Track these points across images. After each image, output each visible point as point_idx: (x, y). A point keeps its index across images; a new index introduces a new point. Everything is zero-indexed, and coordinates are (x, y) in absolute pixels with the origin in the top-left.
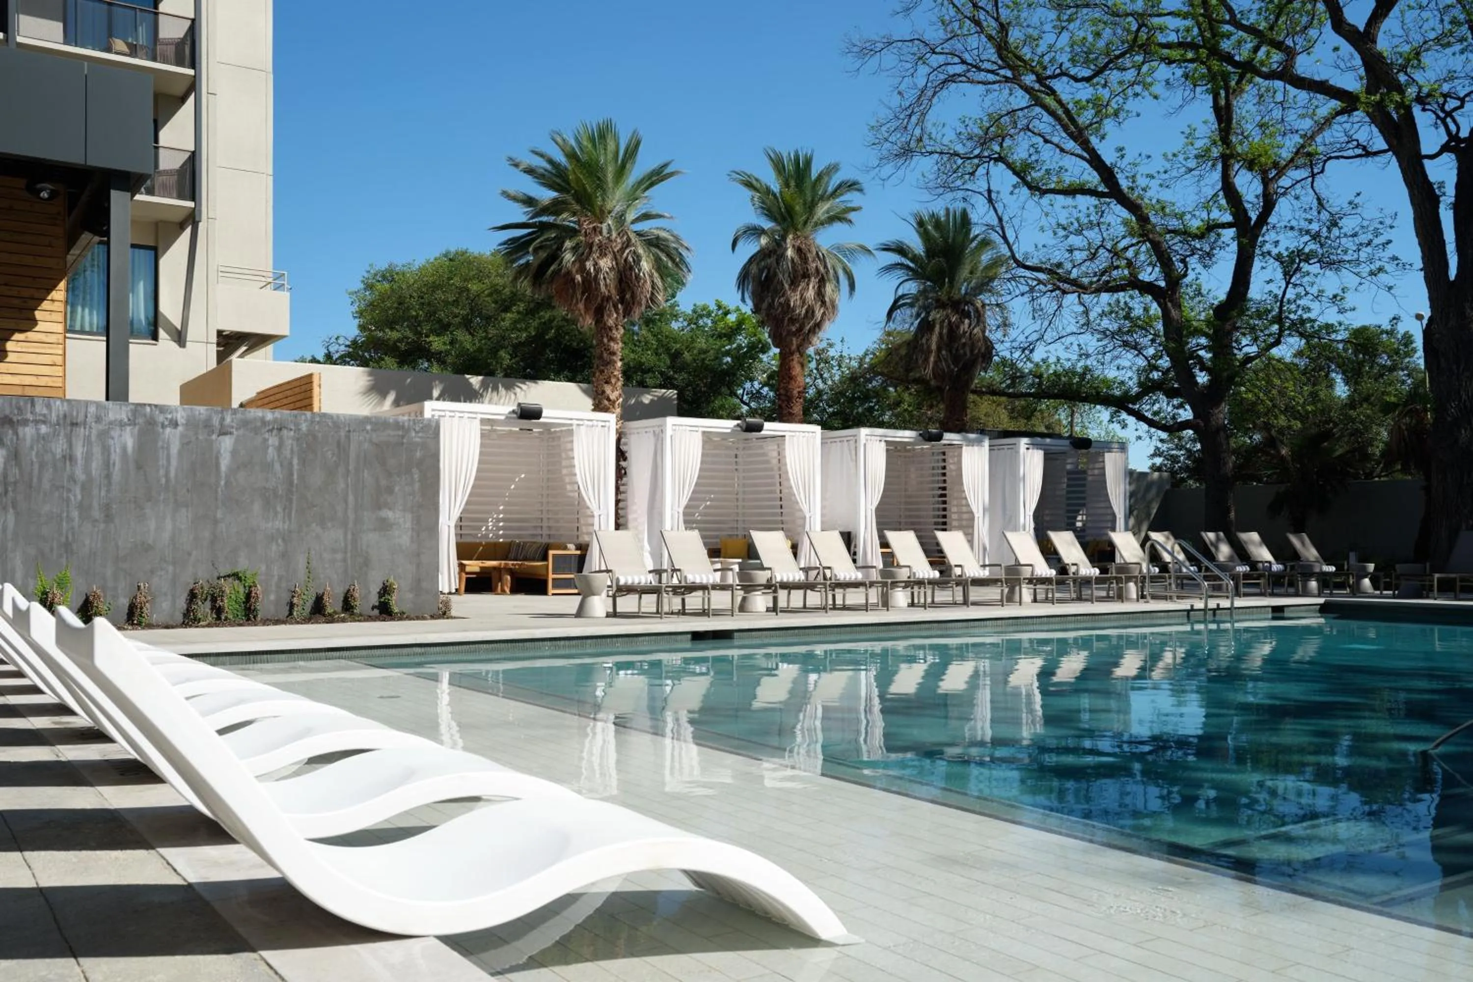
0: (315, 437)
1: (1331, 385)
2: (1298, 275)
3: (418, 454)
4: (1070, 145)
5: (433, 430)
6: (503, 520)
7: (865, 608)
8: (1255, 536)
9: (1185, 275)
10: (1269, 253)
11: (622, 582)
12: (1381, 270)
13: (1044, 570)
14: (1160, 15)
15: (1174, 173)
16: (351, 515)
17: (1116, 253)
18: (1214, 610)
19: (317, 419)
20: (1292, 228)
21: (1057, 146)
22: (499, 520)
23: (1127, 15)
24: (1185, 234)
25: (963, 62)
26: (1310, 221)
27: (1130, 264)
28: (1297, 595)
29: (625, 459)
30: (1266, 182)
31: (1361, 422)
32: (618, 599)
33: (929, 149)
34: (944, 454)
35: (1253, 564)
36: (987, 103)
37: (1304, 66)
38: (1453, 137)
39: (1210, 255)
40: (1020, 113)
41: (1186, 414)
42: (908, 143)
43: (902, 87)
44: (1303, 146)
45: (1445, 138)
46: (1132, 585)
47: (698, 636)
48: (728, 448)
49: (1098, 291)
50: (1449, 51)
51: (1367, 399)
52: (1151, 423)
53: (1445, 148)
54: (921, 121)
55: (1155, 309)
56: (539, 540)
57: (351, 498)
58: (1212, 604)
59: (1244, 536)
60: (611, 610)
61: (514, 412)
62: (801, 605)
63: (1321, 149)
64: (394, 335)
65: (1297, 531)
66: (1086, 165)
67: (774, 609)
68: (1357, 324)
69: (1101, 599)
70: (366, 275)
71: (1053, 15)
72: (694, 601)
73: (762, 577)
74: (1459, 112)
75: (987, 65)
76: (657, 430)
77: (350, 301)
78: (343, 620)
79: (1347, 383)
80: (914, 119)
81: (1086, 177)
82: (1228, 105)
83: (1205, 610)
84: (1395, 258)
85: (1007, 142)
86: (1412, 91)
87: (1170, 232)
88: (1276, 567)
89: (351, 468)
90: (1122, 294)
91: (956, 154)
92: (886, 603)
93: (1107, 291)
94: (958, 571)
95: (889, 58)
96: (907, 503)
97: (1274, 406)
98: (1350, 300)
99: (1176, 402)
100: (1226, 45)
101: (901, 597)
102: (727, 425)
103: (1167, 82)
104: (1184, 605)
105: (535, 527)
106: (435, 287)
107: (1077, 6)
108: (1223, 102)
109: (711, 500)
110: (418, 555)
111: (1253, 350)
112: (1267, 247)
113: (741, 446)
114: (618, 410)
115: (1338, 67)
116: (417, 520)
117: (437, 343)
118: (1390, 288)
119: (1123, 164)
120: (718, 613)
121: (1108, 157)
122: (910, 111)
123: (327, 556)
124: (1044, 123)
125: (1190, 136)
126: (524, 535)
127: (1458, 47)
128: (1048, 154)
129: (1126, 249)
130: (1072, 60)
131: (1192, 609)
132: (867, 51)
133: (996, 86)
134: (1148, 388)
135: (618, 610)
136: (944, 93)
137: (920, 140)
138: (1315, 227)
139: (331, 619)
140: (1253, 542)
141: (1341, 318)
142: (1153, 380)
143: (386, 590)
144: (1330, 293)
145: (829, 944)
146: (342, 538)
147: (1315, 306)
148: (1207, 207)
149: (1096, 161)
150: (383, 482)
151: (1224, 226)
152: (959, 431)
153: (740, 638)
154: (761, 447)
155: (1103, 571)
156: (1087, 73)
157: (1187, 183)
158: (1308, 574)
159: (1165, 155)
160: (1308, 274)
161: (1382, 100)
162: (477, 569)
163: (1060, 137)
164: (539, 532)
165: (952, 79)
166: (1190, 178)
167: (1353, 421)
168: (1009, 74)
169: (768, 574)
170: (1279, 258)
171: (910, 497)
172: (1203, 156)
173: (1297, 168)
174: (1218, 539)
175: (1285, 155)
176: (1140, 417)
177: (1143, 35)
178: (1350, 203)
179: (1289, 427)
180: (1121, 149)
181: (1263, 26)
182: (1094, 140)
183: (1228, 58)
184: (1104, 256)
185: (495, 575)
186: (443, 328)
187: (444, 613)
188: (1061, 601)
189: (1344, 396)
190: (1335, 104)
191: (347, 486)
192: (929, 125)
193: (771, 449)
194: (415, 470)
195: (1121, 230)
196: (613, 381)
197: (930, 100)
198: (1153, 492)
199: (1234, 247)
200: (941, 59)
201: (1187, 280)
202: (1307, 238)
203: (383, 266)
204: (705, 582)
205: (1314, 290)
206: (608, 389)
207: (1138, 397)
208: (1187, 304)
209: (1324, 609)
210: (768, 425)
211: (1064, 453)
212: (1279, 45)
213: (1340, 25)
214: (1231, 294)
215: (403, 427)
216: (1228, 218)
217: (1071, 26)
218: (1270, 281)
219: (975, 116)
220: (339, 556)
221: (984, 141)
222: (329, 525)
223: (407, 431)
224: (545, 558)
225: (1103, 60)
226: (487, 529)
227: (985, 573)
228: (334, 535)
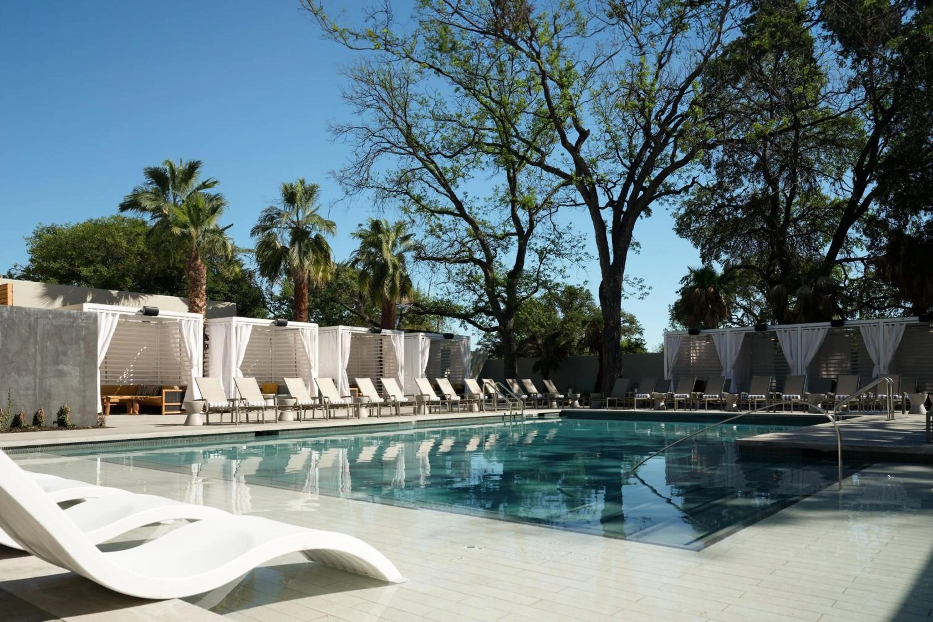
0: (13, 321)
1: (556, 313)
2: (545, 260)
3: (83, 333)
4: (441, 189)
5: (93, 319)
6: (133, 373)
7: (347, 418)
8: (529, 381)
9: (496, 257)
10: (532, 248)
11: (212, 406)
12: (580, 258)
13: (434, 397)
14: (484, 129)
15: (490, 208)
16: (39, 368)
17: (463, 244)
18: (514, 416)
19: (15, 310)
20: (543, 237)
21: (436, 189)
22: (130, 373)
23: (469, 127)
24: (495, 236)
25: (389, 142)
26: (551, 234)
27: (470, 250)
28: (548, 408)
29: (208, 339)
30: (531, 216)
31: (569, 330)
32: (210, 415)
33: (371, 185)
34: (381, 340)
35: (529, 394)
36: (401, 164)
37: (549, 161)
38: (611, 200)
39: (507, 247)
40: (417, 171)
41: (496, 323)
42: (361, 181)
43: (357, 152)
44: (546, 199)
45: (608, 200)
46: (476, 405)
47: (258, 434)
48: (266, 335)
49: (455, 262)
50: (608, 161)
51: (571, 320)
52: (479, 327)
53: (608, 205)
54: (367, 171)
55: (481, 272)
56: (156, 384)
57: (39, 358)
58: (514, 413)
59: (524, 381)
60: (205, 422)
61: (141, 311)
62: (311, 417)
63: (556, 201)
64: (57, 265)
65: (547, 379)
66: (449, 200)
67: (298, 419)
68: (570, 284)
69: (462, 412)
70: (36, 229)
71: (433, 123)
72: (253, 416)
73: (291, 402)
74: (613, 189)
75: (401, 145)
76: (227, 324)
77: (26, 243)
78: (34, 430)
79: (563, 312)
80: (364, 168)
81: (448, 206)
82: (514, 177)
83: (510, 416)
84: (586, 253)
85: (410, 185)
86: (595, 177)
87: (488, 235)
88: (539, 396)
89: (39, 339)
90: (465, 264)
91: (385, 189)
92: (357, 415)
93: (459, 262)
94: (393, 399)
95: (351, 136)
96: (362, 365)
97: (534, 321)
98: (568, 272)
99: (490, 317)
100: (514, 147)
101: (364, 412)
102: (266, 322)
103: (487, 163)
104: (501, 413)
105: (153, 377)
106: (83, 239)
107: (446, 120)
108: (511, 175)
109: (257, 362)
110: (84, 391)
111: (524, 294)
112: (531, 246)
113: (273, 334)
114: (204, 312)
115: (563, 163)
116: (83, 372)
117: (85, 271)
118: (584, 267)
119: (466, 200)
120: (268, 422)
121: (460, 197)
122: (361, 164)
123: (22, 392)
124: (429, 177)
125: (496, 191)
126: (145, 381)
127: (612, 160)
128: (431, 192)
129: (467, 242)
130: (443, 147)
131: (505, 415)
132: (339, 131)
133: (405, 156)
134: (478, 310)
135: (210, 421)
136: (379, 157)
137: (367, 180)
138: (552, 237)
139: (25, 430)
140: (528, 383)
141: (563, 280)
142: (480, 307)
143: (62, 412)
144: (559, 269)
145: (393, 583)
146: (32, 382)
147: (553, 274)
148: (504, 224)
149: (453, 198)
150: (60, 349)
151: (513, 234)
152: (389, 329)
153: (282, 434)
154: (285, 335)
155: (462, 398)
156: (449, 154)
157: (496, 212)
158: (553, 398)
159: (485, 199)
160: (549, 259)
161: (583, 180)
162: (118, 401)
163: (437, 185)
164: (155, 379)
165: (385, 150)
166: (497, 211)
167: (566, 329)
168: (411, 150)
169: (294, 401)
170: (536, 251)
171: (363, 362)
172: (502, 200)
173: (544, 210)
174: (513, 382)
175: (540, 202)
176: (474, 324)
177: (477, 139)
178: (568, 227)
179: (540, 331)
180: (465, 193)
181: (530, 140)
182: (453, 188)
183: (516, 153)
184: (457, 246)
185: (129, 404)
186: (88, 263)
187: (101, 425)
188: (443, 413)
189: (561, 318)
190: (562, 180)
191: (36, 350)
192: (371, 173)
193: (291, 336)
194: (81, 342)
195: (465, 234)
196: (201, 296)
197: (372, 160)
198: (480, 360)
199: (517, 244)
200: (378, 139)
201: (496, 259)
202: (549, 242)
203: (48, 224)
204: (259, 405)
205: (552, 267)
206: (198, 301)
207: (473, 315)
208: (496, 271)
209: (561, 414)
210: (290, 323)
211: (438, 341)
212: (538, 150)
213: (565, 143)
214: (515, 267)
215: (73, 316)
216: (514, 230)
217: (441, 130)
218: (533, 261)
219: (394, 170)
220: (30, 392)
221: (399, 183)
222: (24, 373)
223: (77, 319)
224: (160, 394)
225: (457, 149)
226: (123, 378)
227: (406, 400)
228: (26, 380)
